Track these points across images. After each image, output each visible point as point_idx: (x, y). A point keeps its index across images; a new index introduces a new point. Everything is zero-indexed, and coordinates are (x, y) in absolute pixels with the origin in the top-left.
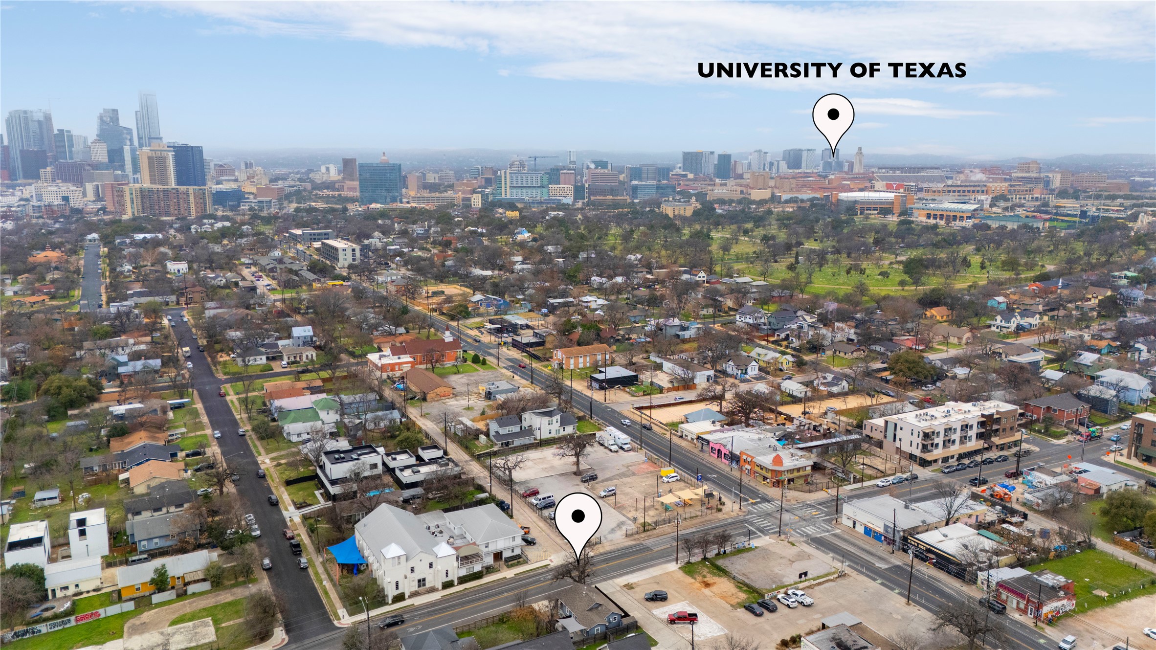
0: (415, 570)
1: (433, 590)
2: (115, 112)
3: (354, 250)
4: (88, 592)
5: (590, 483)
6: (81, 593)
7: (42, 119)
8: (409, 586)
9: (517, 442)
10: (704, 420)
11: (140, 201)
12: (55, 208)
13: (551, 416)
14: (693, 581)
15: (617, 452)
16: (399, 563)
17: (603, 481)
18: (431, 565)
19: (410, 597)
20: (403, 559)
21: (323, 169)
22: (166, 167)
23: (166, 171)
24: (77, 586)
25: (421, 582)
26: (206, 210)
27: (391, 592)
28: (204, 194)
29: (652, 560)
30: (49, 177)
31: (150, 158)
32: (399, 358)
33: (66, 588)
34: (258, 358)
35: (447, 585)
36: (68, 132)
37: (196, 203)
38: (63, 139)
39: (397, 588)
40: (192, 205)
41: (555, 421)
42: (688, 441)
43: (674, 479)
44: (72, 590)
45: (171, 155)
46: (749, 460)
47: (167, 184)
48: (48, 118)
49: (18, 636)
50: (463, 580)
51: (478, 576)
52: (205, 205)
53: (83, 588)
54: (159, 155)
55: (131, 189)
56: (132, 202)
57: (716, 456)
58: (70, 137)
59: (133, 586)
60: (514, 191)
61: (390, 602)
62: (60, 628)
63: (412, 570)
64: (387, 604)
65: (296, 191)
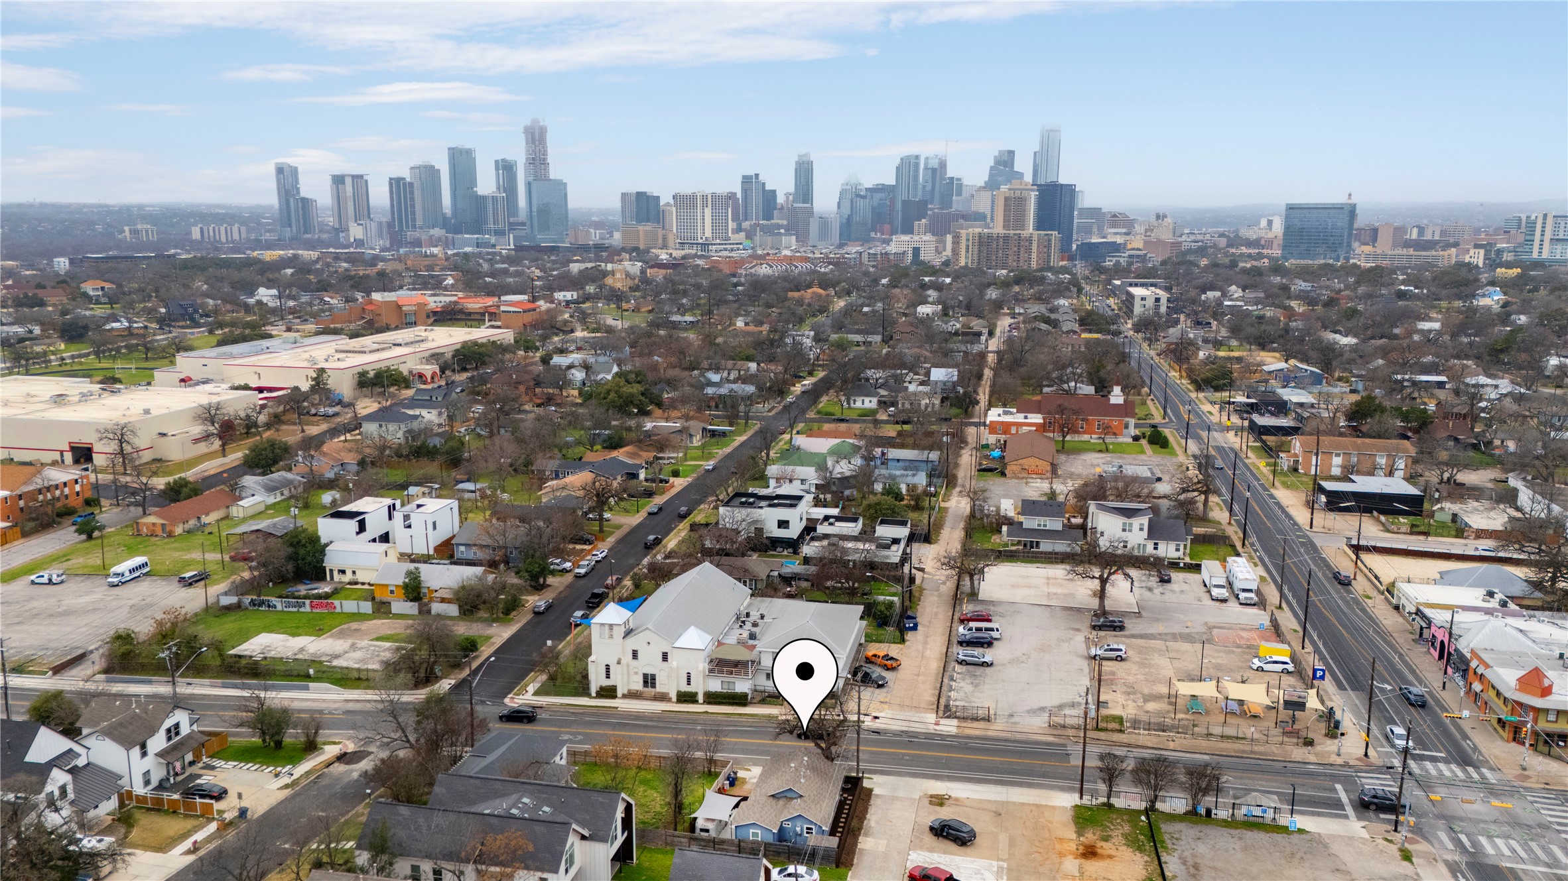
0: (640, 655)
1: (663, 698)
2: (1011, 153)
3: (1157, 300)
4: (363, 584)
5: (1102, 633)
6: (356, 583)
7: (936, 166)
8: (627, 679)
9: (1046, 546)
10: (1471, 586)
11: (976, 249)
12: (892, 257)
13: (1129, 517)
14: (1074, 836)
15: (1224, 601)
16: (611, 636)
17: (1133, 636)
18: (665, 657)
19: (624, 696)
20: (619, 632)
21: (1264, 223)
22: (1024, 211)
23: (1024, 216)
24: (354, 572)
25: (649, 680)
26: (1049, 261)
27: (597, 680)
28: (1050, 240)
29: (1044, 775)
30: (922, 230)
31: (1006, 199)
32: (1026, 418)
33: (343, 572)
34: (867, 400)
35: (687, 698)
36: (958, 179)
37: (1039, 252)
38: (953, 186)
39: (608, 676)
40: (1034, 256)
41: (1136, 526)
42: (1402, 616)
43: (1279, 667)
44: (348, 577)
45: (1033, 197)
46: (1480, 671)
47: (1023, 227)
48: (943, 165)
49: (254, 605)
50: (712, 698)
51: (740, 700)
52: (1049, 256)
53: (360, 577)
54: (1018, 194)
55: (968, 234)
56: (967, 251)
57: (1436, 654)
58: (960, 186)
59: (387, 586)
60: (1559, 247)
61: (594, 694)
62: (295, 610)
63: (635, 655)
64: (589, 695)
65: (1199, 247)
